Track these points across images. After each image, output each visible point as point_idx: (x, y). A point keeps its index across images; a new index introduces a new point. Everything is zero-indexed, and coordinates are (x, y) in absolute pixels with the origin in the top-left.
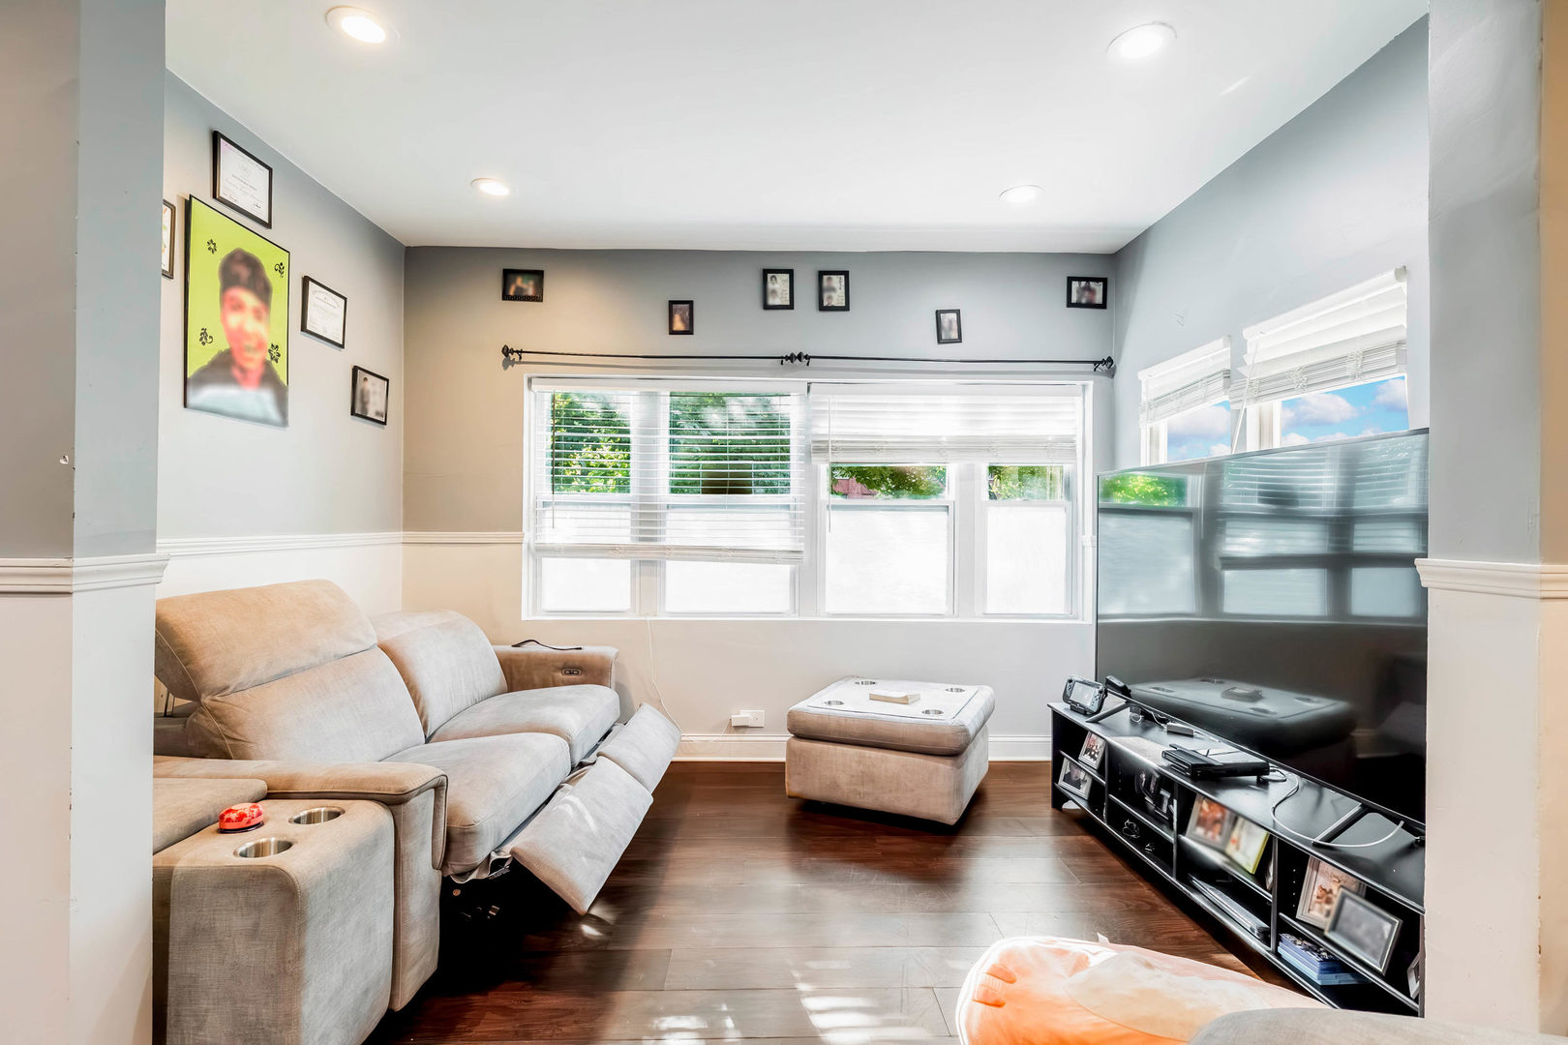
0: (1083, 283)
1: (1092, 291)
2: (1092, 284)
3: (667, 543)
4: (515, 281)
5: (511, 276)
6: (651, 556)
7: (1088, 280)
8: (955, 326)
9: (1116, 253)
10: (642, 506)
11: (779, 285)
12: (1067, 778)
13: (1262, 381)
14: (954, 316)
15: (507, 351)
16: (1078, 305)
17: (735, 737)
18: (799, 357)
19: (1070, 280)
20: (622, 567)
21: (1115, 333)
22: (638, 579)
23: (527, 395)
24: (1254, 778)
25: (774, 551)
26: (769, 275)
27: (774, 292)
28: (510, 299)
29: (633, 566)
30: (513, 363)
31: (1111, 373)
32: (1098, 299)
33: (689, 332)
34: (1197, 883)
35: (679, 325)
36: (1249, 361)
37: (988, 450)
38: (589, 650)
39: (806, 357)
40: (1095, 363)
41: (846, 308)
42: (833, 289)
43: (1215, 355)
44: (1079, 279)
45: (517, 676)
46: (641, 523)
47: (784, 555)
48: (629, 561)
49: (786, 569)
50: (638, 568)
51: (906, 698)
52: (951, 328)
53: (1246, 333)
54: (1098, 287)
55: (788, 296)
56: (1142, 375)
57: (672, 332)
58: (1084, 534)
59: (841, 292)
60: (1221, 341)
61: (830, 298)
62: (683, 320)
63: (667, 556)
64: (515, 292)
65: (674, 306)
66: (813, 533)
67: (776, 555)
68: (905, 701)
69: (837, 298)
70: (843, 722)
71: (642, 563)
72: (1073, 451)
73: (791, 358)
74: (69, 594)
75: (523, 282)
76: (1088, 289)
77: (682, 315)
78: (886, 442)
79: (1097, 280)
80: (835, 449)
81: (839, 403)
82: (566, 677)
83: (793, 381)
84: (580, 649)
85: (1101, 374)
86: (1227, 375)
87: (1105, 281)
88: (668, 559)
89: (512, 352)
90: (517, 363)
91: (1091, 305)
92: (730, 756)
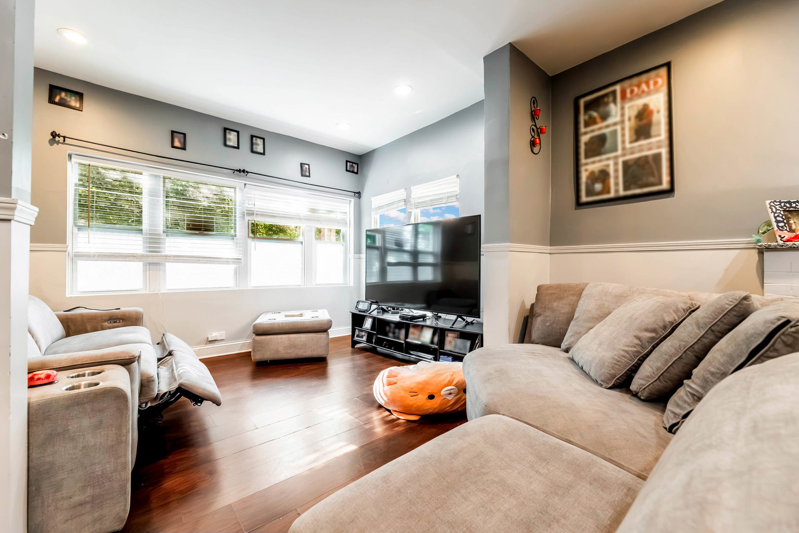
0: (351, 164)
1: (354, 167)
2: (354, 165)
3: (167, 253)
4: (60, 94)
5: (55, 90)
6: (155, 260)
7: (353, 163)
8: (308, 170)
9: (361, 155)
10: (150, 234)
11: (232, 138)
12: (358, 336)
13: (418, 203)
14: (307, 166)
15: (54, 135)
16: (349, 171)
17: (210, 346)
18: (244, 171)
19: (347, 162)
20: (138, 266)
21: (362, 183)
22: (148, 272)
23: (69, 164)
24: (422, 319)
25: (228, 259)
26: (227, 131)
27: (230, 139)
28: (55, 104)
29: (145, 265)
30: (58, 142)
31: (360, 197)
32: (356, 171)
33: (184, 148)
34: (412, 352)
35: (177, 144)
36: (412, 197)
37: (318, 221)
38: (124, 309)
39: (247, 172)
40: (355, 193)
41: (264, 154)
42: (257, 144)
43: (401, 194)
44: (350, 162)
45: (73, 327)
46: (150, 243)
47: (233, 260)
48: (141, 263)
49: (232, 267)
50: (148, 267)
51: (302, 314)
52: (306, 171)
53: (412, 188)
54: (356, 166)
55: (237, 142)
56: (372, 199)
57: (173, 147)
58: (350, 254)
59: (262, 146)
60: (403, 190)
61: (256, 148)
62: (180, 141)
63: (168, 260)
64: (59, 100)
65: (175, 134)
66: (246, 251)
67: (229, 260)
68: (301, 315)
69: (260, 149)
70: (281, 325)
71: (150, 264)
72: (346, 224)
73: (239, 171)
74: (9, 220)
75: (66, 96)
76: (352, 166)
77: (180, 140)
78: (279, 214)
79: (355, 163)
80: (257, 214)
81: (258, 195)
82: (111, 325)
83: (238, 182)
84: (119, 309)
85: (356, 197)
86: (405, 200)
87: (357, 164)
88: (168, 262)
89: (59, 136)
90: (61, 143)
91: (353, 172)
92: (207, 355)
